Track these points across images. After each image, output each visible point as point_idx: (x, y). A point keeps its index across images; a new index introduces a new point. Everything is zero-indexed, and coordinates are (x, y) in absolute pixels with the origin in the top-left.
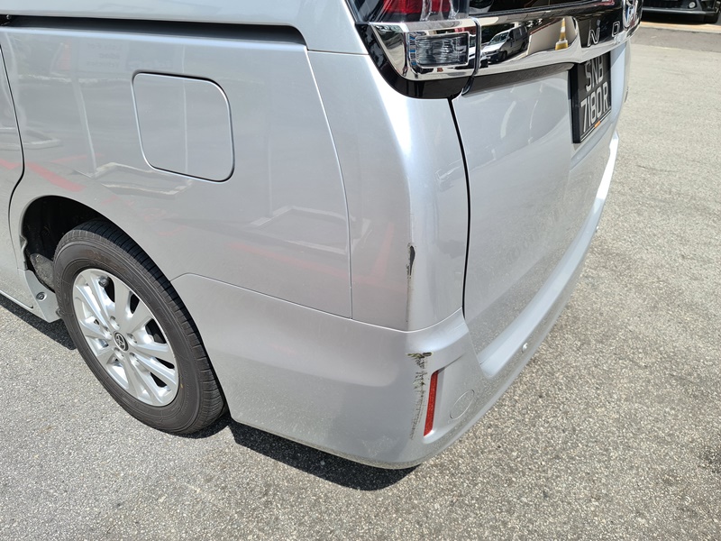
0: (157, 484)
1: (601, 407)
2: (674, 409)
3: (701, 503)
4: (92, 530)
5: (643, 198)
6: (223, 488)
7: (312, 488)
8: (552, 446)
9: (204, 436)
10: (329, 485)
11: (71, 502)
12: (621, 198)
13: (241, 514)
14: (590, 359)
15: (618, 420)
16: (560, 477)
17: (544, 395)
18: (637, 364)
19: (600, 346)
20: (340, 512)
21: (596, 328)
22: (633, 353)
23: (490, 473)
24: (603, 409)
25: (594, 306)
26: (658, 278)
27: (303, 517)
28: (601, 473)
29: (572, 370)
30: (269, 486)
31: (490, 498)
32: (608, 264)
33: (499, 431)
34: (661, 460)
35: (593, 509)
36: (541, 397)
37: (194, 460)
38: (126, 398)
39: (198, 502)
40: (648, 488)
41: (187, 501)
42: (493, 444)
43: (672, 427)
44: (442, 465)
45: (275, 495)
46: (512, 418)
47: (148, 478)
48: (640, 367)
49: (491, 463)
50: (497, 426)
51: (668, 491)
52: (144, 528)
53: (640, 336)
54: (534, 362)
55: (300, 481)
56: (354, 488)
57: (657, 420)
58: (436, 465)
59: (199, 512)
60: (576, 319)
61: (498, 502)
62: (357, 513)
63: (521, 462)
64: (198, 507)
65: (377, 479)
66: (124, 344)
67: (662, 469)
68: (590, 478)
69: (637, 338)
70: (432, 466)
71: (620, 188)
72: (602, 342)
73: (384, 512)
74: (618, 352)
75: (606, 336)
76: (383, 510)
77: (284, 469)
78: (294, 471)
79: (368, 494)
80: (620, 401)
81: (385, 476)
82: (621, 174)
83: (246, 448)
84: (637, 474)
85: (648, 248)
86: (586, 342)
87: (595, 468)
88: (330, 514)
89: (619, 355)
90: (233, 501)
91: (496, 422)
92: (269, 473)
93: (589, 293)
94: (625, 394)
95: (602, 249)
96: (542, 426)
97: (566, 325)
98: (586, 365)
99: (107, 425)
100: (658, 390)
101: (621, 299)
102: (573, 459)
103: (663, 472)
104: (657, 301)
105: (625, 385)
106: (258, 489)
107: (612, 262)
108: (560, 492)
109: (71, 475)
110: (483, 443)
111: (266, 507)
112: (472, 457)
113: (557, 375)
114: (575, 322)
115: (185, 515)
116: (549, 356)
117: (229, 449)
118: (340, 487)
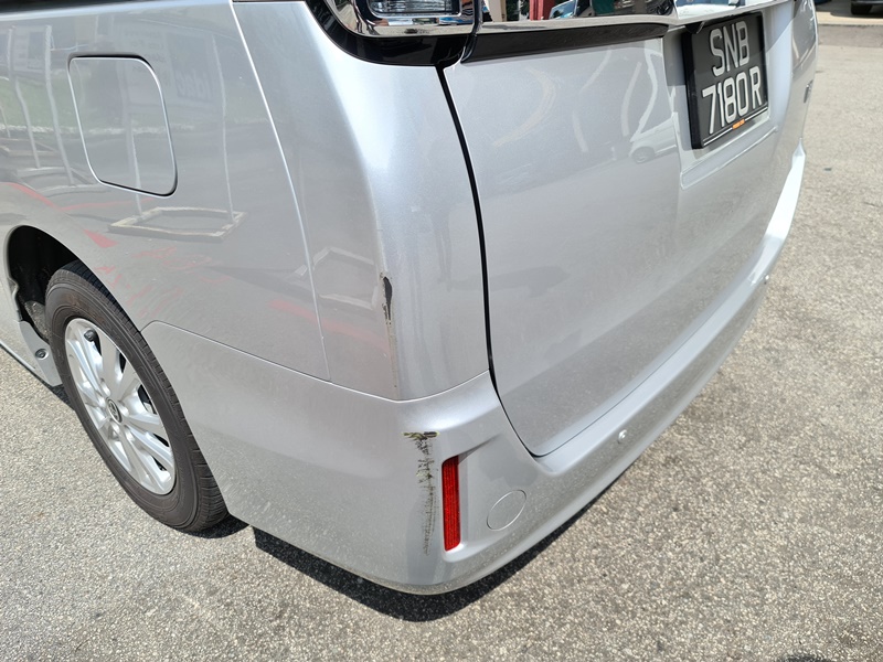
0: (149, 593)
1: (763, 529)
2: (872, 536)
4: (60, 644)
5: (866, 245)
6: (228, 605)
7: (341, 612)
8: (681, 580)
9: (219, 536)
10: (364, 611)
11: (45, 607)
12: (835, 245)
13: (242, 640)
14: (756, 462)
15: (784, 548)
16: (686, 623)
17: (681, 507)
18: (825, 471)
19: (774, 444)
20: (370, 648)
21: (772, 419)
22: (823, 456)
23: (585, 610)
24: (765, 532)
25: (774, 388)
26: (874, 353)
27: (321, 650)
28: (749, 621)
29: (728, 475)
30: (287, 606)
31: (579, 645)
32: (802, 332)
33: (608, 553)
36: (676, 510)
37: (201, 565)
38: (129, 481)
39: (193, 620)
41: (180, 616)
42: (597, 570)
43: (865, 562)
44: (520, 594)
45: (290, 618)
46: (629, 536)
47: (140, 584)
48: (829, 475)
49: (589, 596)
50: (606, 546)
51: (845, 655)
52: (122, 647)
53: (836, 433)
54: (674, 461)
55: (326, 602)
56: (395, 616)
57: (843, 551)
58: (511, 594)
59: (192, 633)
60: (744, 405)
61: (590, 652)
62: (392, 651)
63: (632, 599)
64: (192, 626)
65: (428, 607)
66: (117, 414)
67: (840, 621)
68: (730, 627)
69: (831, 435)
70: (506, 595)
71: (835, 232)
72: (778, 439)
73: (429, 653)
74: (800, 453)
75: (786, 431)
76: (428, 649)
77: (309, 585)
78: (322, 588)
79: (414, 627)
80: (792, 521)
81: (440, 603)
82: (839, 213)
83: (267, 554)
84: (802, 626)
85: (865, 311)
86: (754, 437)
87: (740, 614)
88: (357, 650)
89: (801, 459)
90: (236, 622)
91: (606, 541)
92: (289, 589)
93: (769, 372)
94: (800, 512)
95: (797, 313)
96: (672, 550)
97: (728, 414)
98: (749, 470)
99: (107, 515)
100: (851, 509)
101: (815, 381)
102: (709, 599)
103: (842, 626)
104: (867, 385)
105: (803, 500)
106: (271, 609)
107: (809, 330)
108: (682, 644)
109: (52, 574)
110: (583, 568)
111: (275, 634)
112: (564, 587)
113: (704, 481)
114: (742, 410)
115: (173, 635)
116: (697, 454)
117: (246, 554)
118: (377, 613)
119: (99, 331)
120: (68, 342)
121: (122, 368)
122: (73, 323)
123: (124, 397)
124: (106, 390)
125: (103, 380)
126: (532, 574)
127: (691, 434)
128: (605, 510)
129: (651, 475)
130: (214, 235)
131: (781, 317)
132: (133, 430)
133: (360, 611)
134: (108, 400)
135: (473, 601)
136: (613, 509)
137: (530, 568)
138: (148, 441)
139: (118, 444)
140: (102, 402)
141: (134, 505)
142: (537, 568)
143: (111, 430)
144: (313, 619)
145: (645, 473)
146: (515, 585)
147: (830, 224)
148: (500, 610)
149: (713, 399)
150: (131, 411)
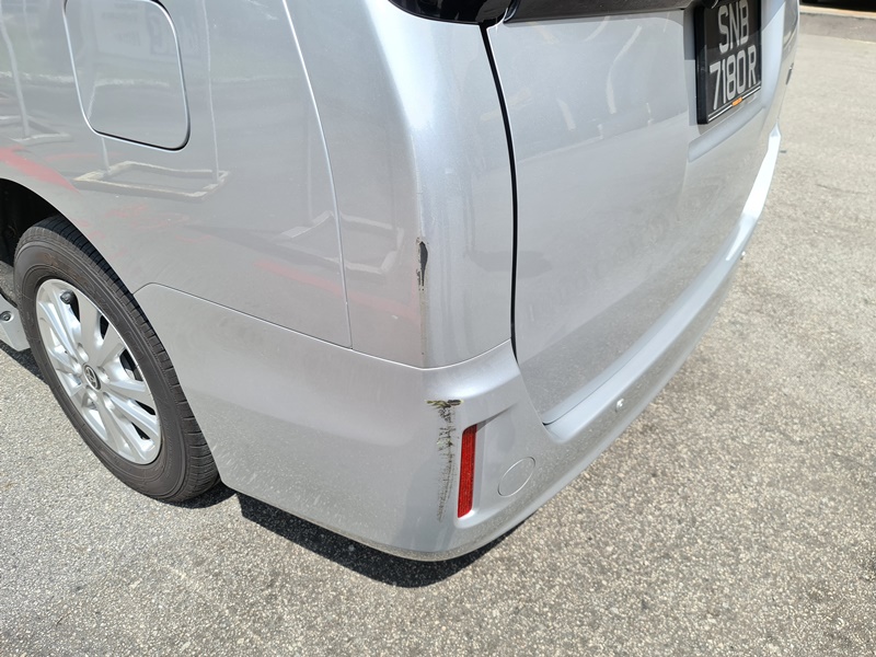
0: (133, 564)
1: (734, 492)
2: (834, 499)
3: (858, 629)
4: (39, 618)
5: (819, 225)
6: (216, 575)
7: (334, 580)
8: (661, 541)
9: (203, 506)
10: (356, 578)
11: (19, 581)
12: (791, 225)
13: (233, 610)
14: (726, 429)
15: (754, 511)
16: (667, 582)
17: (659, 473)
18: (788, 438)
19: (741, 412)
20: (365, 614)
21: (738, 389)
22: (786, 424)
23: (573, 572)
24: (737, 495)
25: (740, 360)
26: (830, 328)
27: (315, 618)
28: (725, 580)
29: (701, 442)
30: (278, 574)
31: (569, 606)
32: (764, 307)
33: (593, 518)
34: (809, 568)
35: (707, 628)
36: (654, 475)
37: (185, 535)
38: (104, 451)
39: (180, 591)
40: (787, 604)
41: (167, 587)
42: (582, 534)
43: (829, 523)
44: (510, 559)
45: (282, 586)
46: (611, 501)
47: (121, 555)
48: (793, 442)
49: (576, 559)
50: (590, 511)
51: (814, 610)
52: (106, 620)
53: (798, 402)
54: (651, 429)
55: (318, 570)
56: (388, 583)
57: (808, 514)
58: (502, 559)
59: (180, 604)
60: (714, 375)
61: (579, 612)
62: (387, 617)
63: (617, 561)
64: (180, 597)
65: (421, 573)
66: (95, 381)
67: (809, 579)
68: (708, 586)
69: (793, 404)
70: (497, 559)
71: (791, 212)
72: (745, 408)
73: (424, 617)
74: (765, 421)
75: (752, 401)
76: (423, 613)
77: (300, 554)
78: (312, 557)
79: (408, 593)
80: (761, 485)
82: (794, 194)
83: (254, 524)
84: (774, 584)
85: (821, 288)
86: (723, 406)
87: (717, 573)
88: (352, 616)
89: (767, 426)
90: (226, 592)
91: (590, 506)
92: (279, 558)
93: (735, 344)
94: (768, 477)
95: (758, 289)
96: (652, 514)
97: (699, 384)
98: (720, 437)
99: (81, 485)
100: (814, 474)
101: (776, 353)
102: (688, 559)
103: (810, 584)
104: (825, 358)
105: (770, 465)
106: (262, 578)
107: (770, 305)
108: (665, 603)
109: (25, 546)
110: (570, 532)
111: (268, 603)
112: (552, 551)
113: (679, 448)
114: (711, 381)
115: (160, 607)
116: (673, 422)
117: (233, 524)
118: (370, 580)
119: (78, 293)
120: (40, 304)
121: (103, 333)
122: (47, 284)
123: (104, 363)
124: (84, 355)
125: (80, 345)
126: (520, 539)
127: (666, 403)
128: (588, 476)
129: (630, 443)
130: (192, 195)
131: (744, 292)
132: (113, 397)
133: (352, 578)
134: (85, 366)
135: (465, 567)
136: (596, 475)
137: (519, 533)
138: (130, 410)
139: (94, 414)
140: (77, 368)
141: (109, 475)
142: (525, 533)
143: (86, 397)
144: (305, 587)
145: (625, 441)
146: (505, 550)
147: (786, 204)
148: (492, 575)
149: (685, 370)
150: (112, 378)
